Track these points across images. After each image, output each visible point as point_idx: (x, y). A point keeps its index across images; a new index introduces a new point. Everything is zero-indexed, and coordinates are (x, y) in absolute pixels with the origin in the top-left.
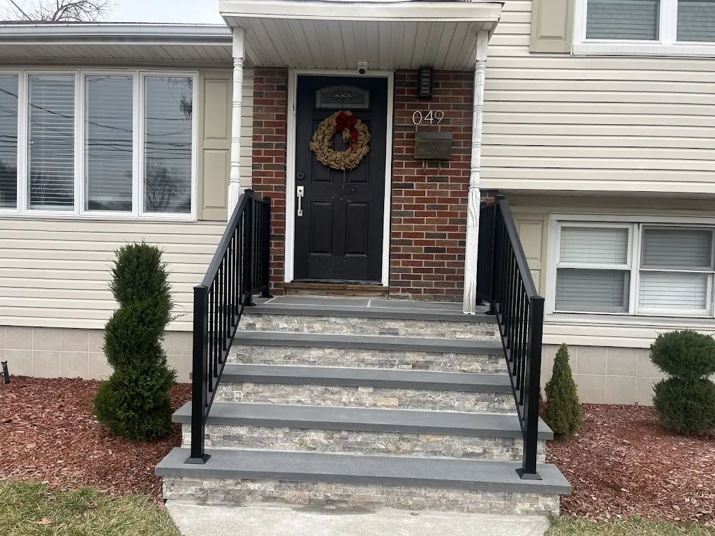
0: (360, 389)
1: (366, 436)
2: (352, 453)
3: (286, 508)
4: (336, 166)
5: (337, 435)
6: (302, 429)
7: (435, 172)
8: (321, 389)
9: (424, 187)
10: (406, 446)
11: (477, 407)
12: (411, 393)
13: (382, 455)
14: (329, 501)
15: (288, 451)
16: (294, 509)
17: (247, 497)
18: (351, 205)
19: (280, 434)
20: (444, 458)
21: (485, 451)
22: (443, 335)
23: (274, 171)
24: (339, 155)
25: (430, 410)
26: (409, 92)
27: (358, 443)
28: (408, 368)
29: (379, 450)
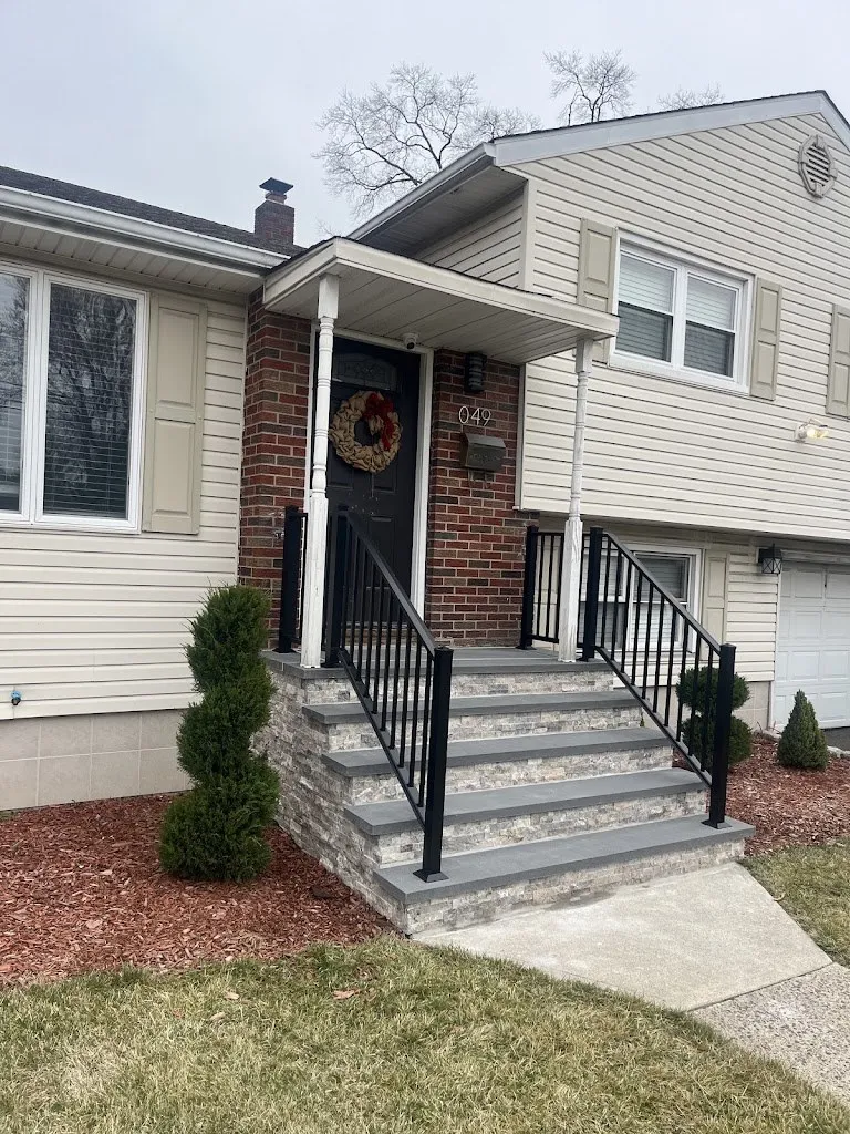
0: (530, 763)
1: (569, 813)
2: (557, 837)
3: (538, 911)
4: (365, 467)
5: (544, 819)
6: (510, 818)
7: (480, 486)
8: (491, 767)
9: (468, 502)
10: (603, 818)
11: (630, 766)
12: (576, 759)
13: (581, 833)
14: (574, 892)
15: (495, 848)
16: (546, 909)
17: (498, 909)
18: (374, 519)
19: (487, 827)
20: (634, 824)
21: (665, 811)
22: (550, 689)
23: (291, 467)
24: (369, 450)
25: (592, 776)
26: (456, 380)
27: (562, 824)
28: (542, 732)
29: (581, 828)
